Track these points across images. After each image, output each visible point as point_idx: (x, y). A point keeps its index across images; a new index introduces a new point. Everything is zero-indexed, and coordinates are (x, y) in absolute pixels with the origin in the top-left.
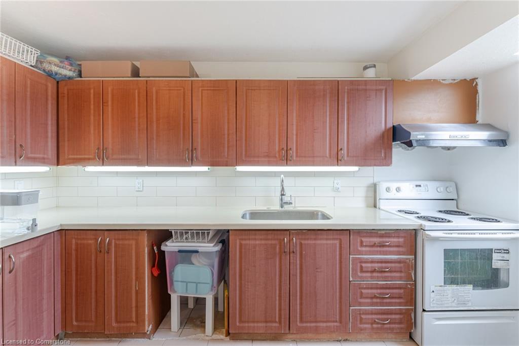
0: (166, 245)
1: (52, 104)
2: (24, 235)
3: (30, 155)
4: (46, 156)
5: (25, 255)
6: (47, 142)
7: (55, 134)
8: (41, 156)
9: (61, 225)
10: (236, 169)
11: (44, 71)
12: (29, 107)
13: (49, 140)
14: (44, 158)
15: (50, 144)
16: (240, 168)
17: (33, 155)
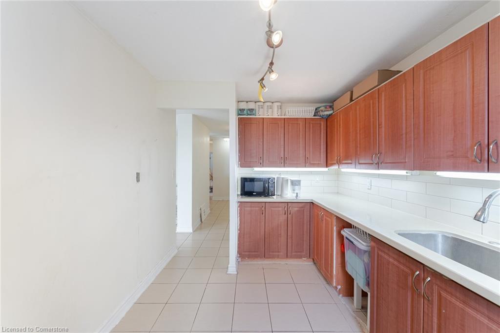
0: (344, 231)
1: (323, 133)
2: (294, 199)
3: (312, 162)
4: (320, 162)
5: (296, 209)
6: (320, 155)
7: (325, 150)
8: (317, 162)
9: (312, 200)
10: (436, 174)
11: (320, 116)
12: (311, 138)
13: (322, 153)
14: (319, 164)
15: (322, 155)
16: (439, 173)
17: (313, 163)
